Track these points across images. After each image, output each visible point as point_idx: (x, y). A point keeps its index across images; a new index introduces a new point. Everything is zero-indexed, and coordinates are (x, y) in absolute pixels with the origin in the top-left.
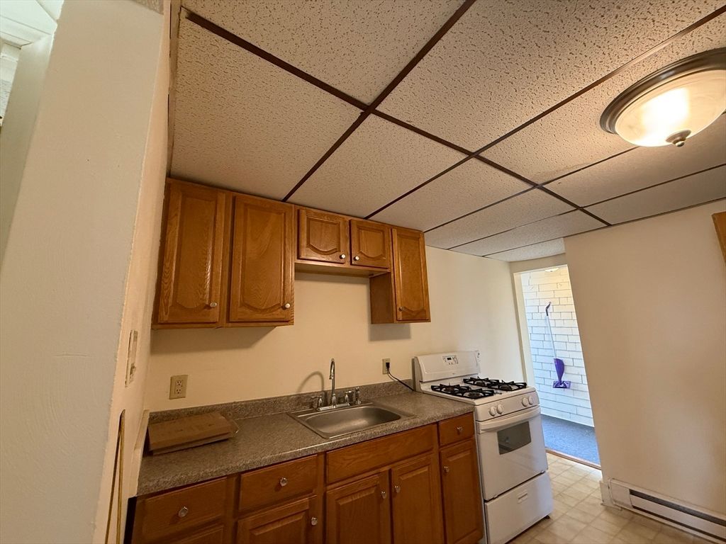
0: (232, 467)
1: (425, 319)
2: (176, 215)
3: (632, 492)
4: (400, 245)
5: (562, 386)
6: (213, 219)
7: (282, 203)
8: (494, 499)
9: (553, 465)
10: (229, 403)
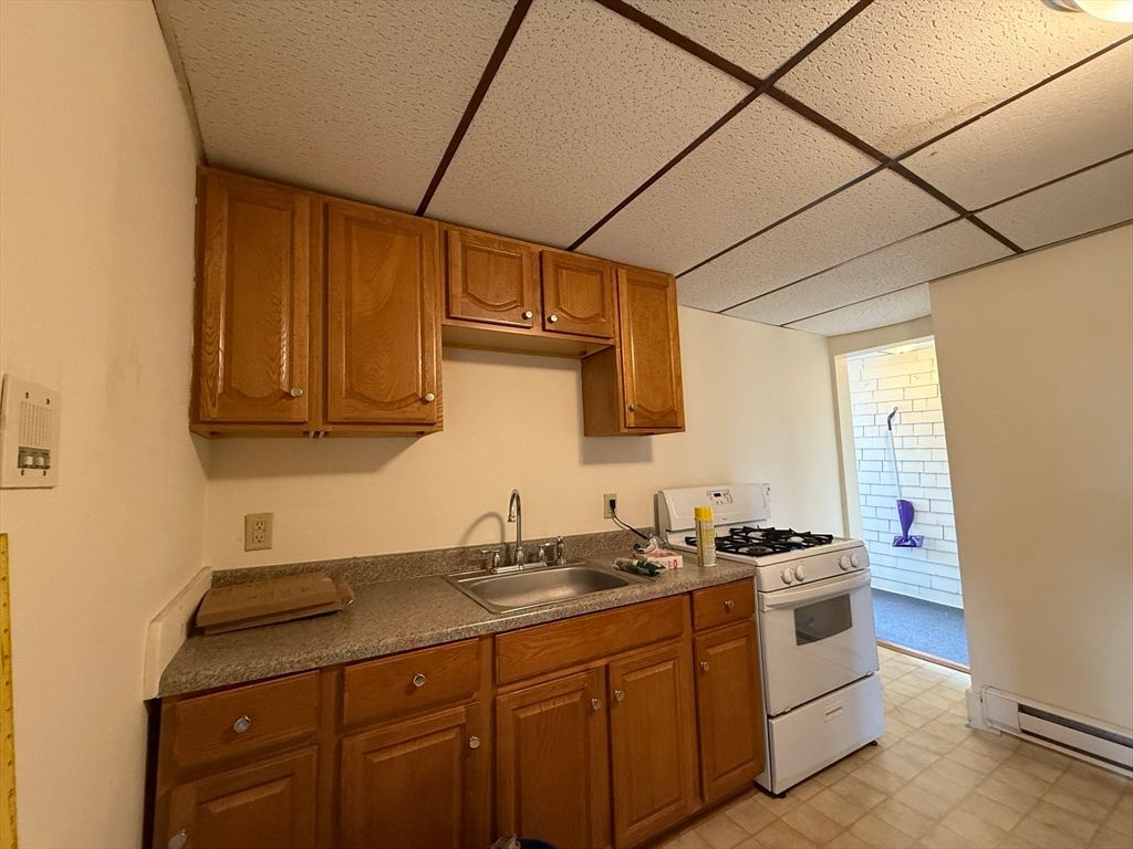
0: (327, 655)
1: (677, 427)
2: (220, 233)
3: (1022, 709)
4: (632, 299)
5: (909, 543)
6: (288, 243)
7: (416, 217)
8: (784, 713)
9: (888, 664)
10: (345, 560)
